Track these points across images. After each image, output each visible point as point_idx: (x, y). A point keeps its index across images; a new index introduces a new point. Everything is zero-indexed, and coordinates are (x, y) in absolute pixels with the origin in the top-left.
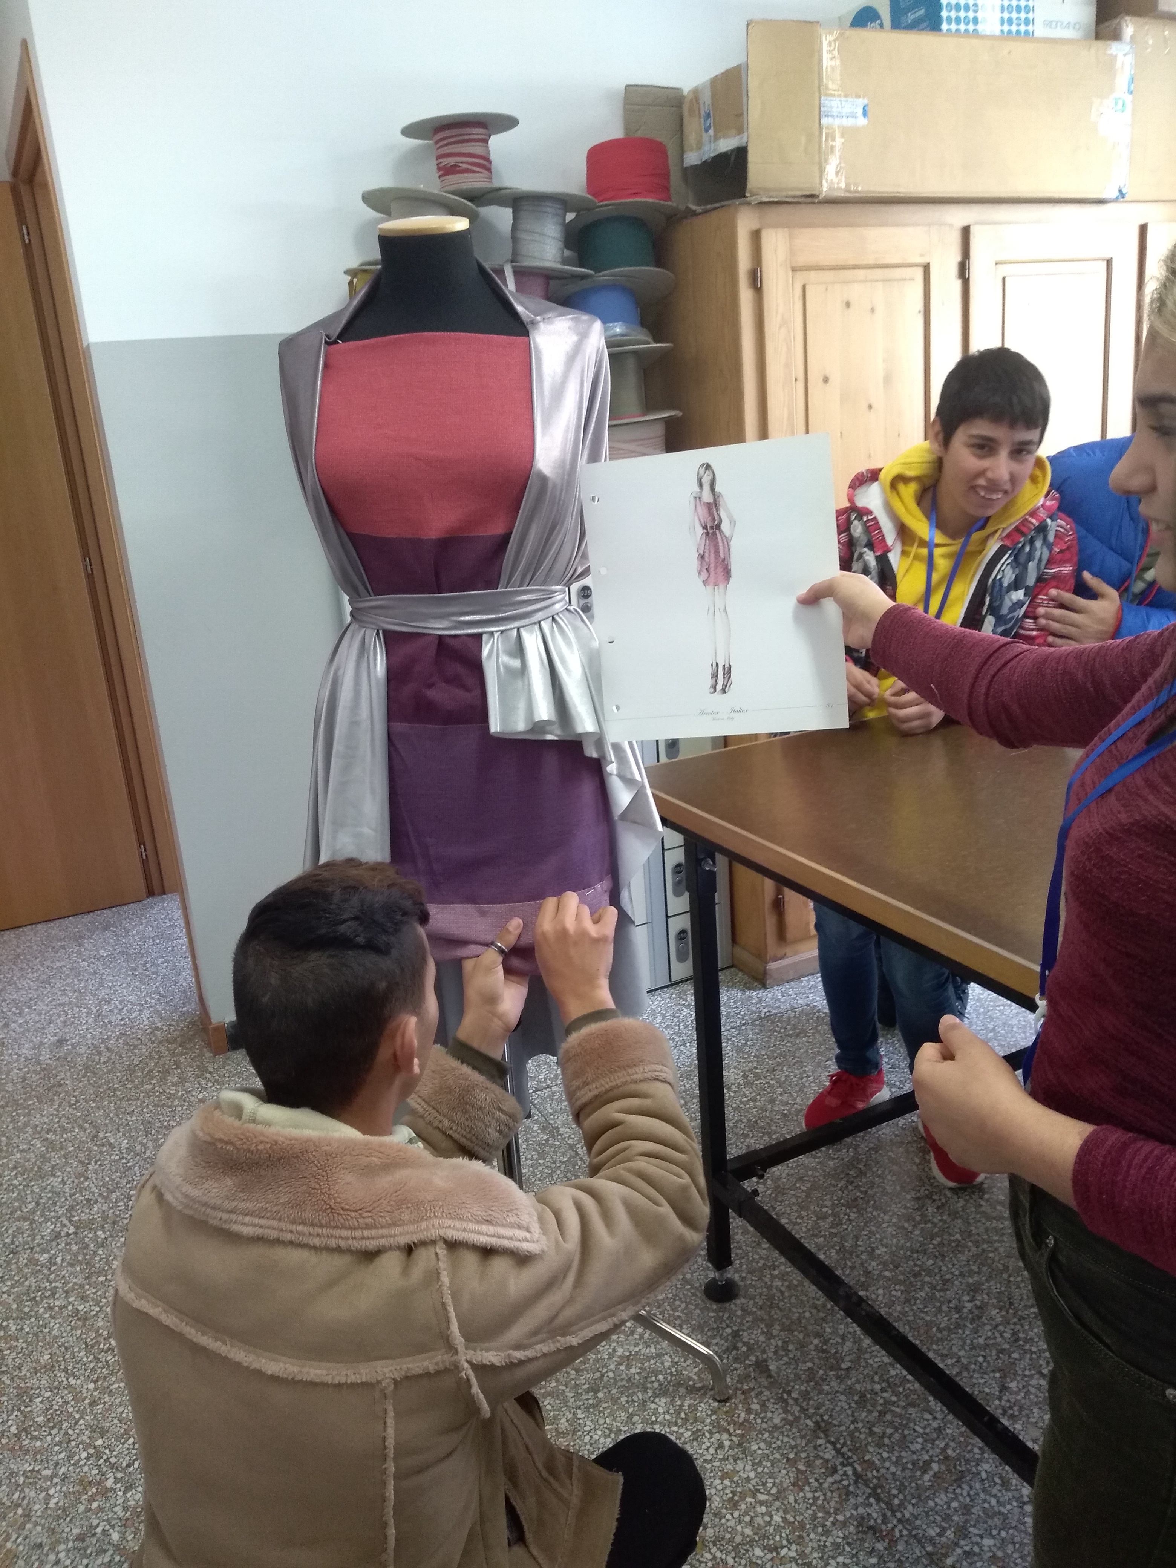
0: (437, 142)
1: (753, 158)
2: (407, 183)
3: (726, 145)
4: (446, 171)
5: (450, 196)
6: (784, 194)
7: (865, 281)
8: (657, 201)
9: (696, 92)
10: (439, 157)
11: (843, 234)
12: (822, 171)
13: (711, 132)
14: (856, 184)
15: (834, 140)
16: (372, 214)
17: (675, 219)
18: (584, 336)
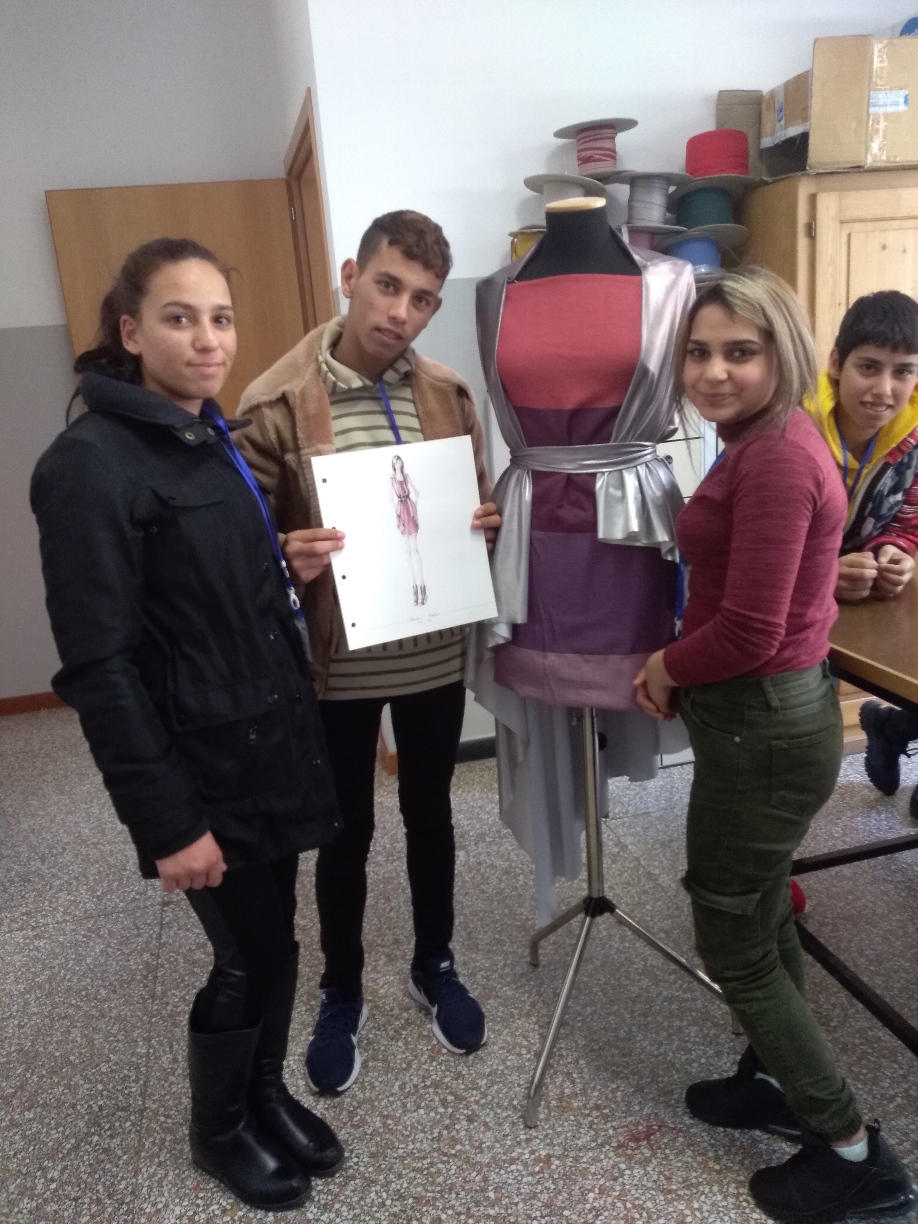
0: (578, 141)
1: (813, 142)
2: (557, 170)
3: (793, 131)
4: (584, 161)
5: (587, 179)
6: (836, 166)
7: (900, 229)
8: (738, 175)
9: (772, 93)
10: (579, 151)
11: (884, 195)
12: (867, 148)
13: (783, 122)
14: (895, 157)
15: (878, 124)
16: (530, 193)
17: (751, 187)
18: (679, 274)
